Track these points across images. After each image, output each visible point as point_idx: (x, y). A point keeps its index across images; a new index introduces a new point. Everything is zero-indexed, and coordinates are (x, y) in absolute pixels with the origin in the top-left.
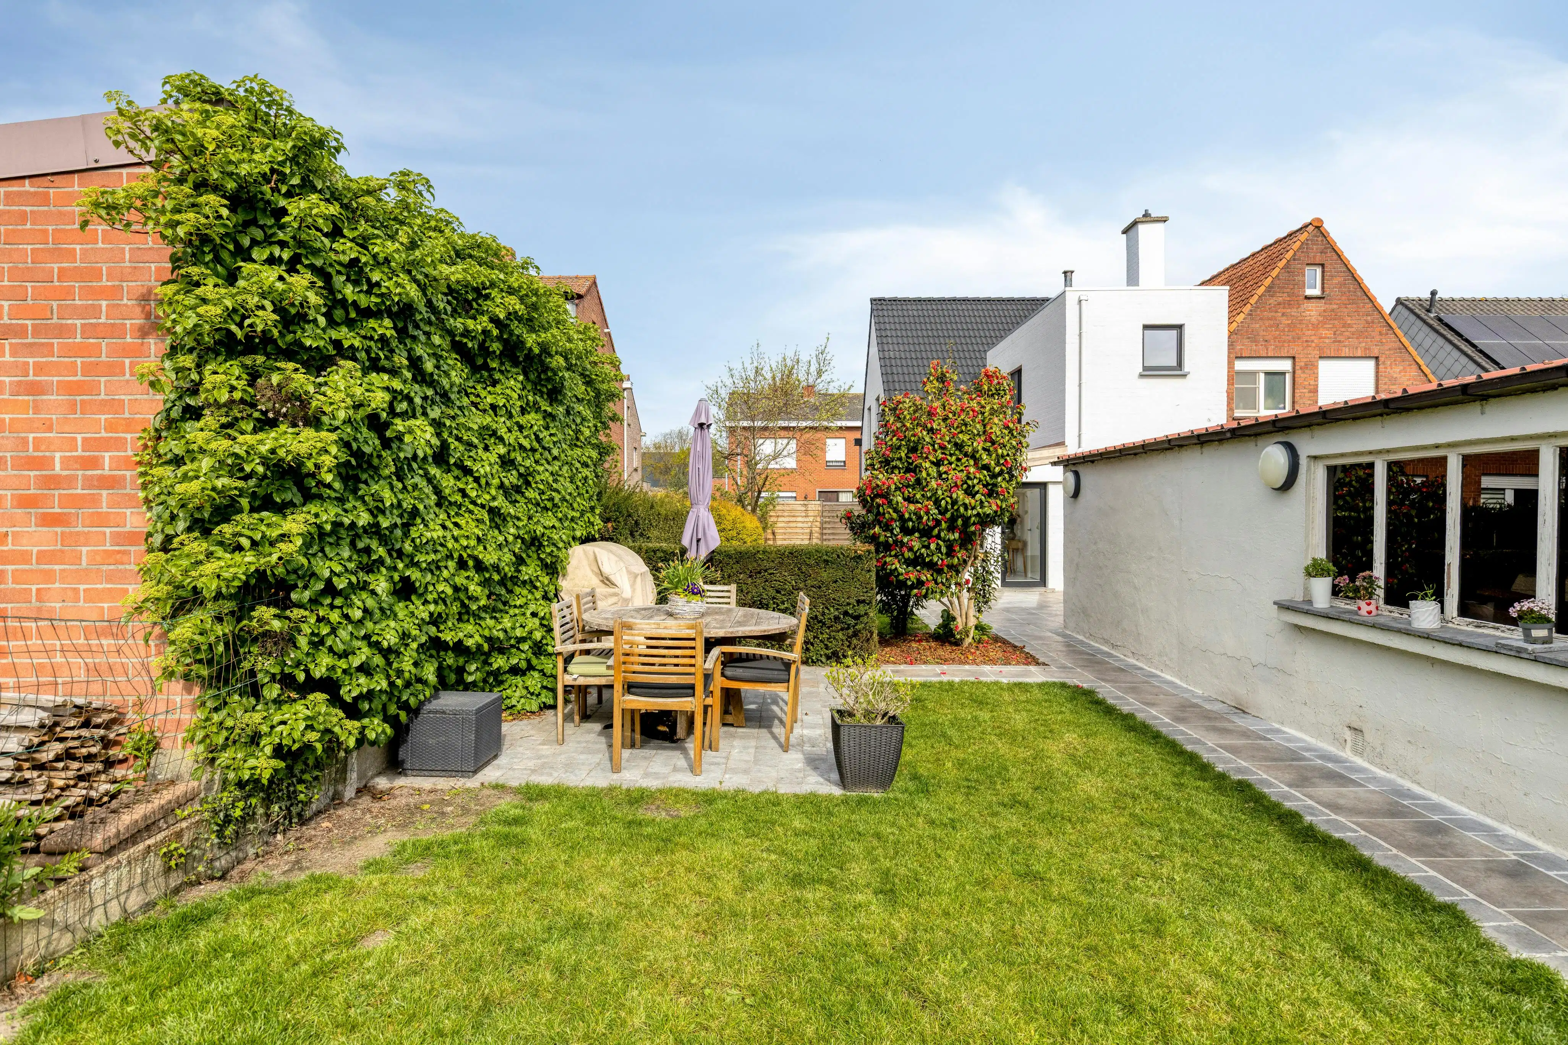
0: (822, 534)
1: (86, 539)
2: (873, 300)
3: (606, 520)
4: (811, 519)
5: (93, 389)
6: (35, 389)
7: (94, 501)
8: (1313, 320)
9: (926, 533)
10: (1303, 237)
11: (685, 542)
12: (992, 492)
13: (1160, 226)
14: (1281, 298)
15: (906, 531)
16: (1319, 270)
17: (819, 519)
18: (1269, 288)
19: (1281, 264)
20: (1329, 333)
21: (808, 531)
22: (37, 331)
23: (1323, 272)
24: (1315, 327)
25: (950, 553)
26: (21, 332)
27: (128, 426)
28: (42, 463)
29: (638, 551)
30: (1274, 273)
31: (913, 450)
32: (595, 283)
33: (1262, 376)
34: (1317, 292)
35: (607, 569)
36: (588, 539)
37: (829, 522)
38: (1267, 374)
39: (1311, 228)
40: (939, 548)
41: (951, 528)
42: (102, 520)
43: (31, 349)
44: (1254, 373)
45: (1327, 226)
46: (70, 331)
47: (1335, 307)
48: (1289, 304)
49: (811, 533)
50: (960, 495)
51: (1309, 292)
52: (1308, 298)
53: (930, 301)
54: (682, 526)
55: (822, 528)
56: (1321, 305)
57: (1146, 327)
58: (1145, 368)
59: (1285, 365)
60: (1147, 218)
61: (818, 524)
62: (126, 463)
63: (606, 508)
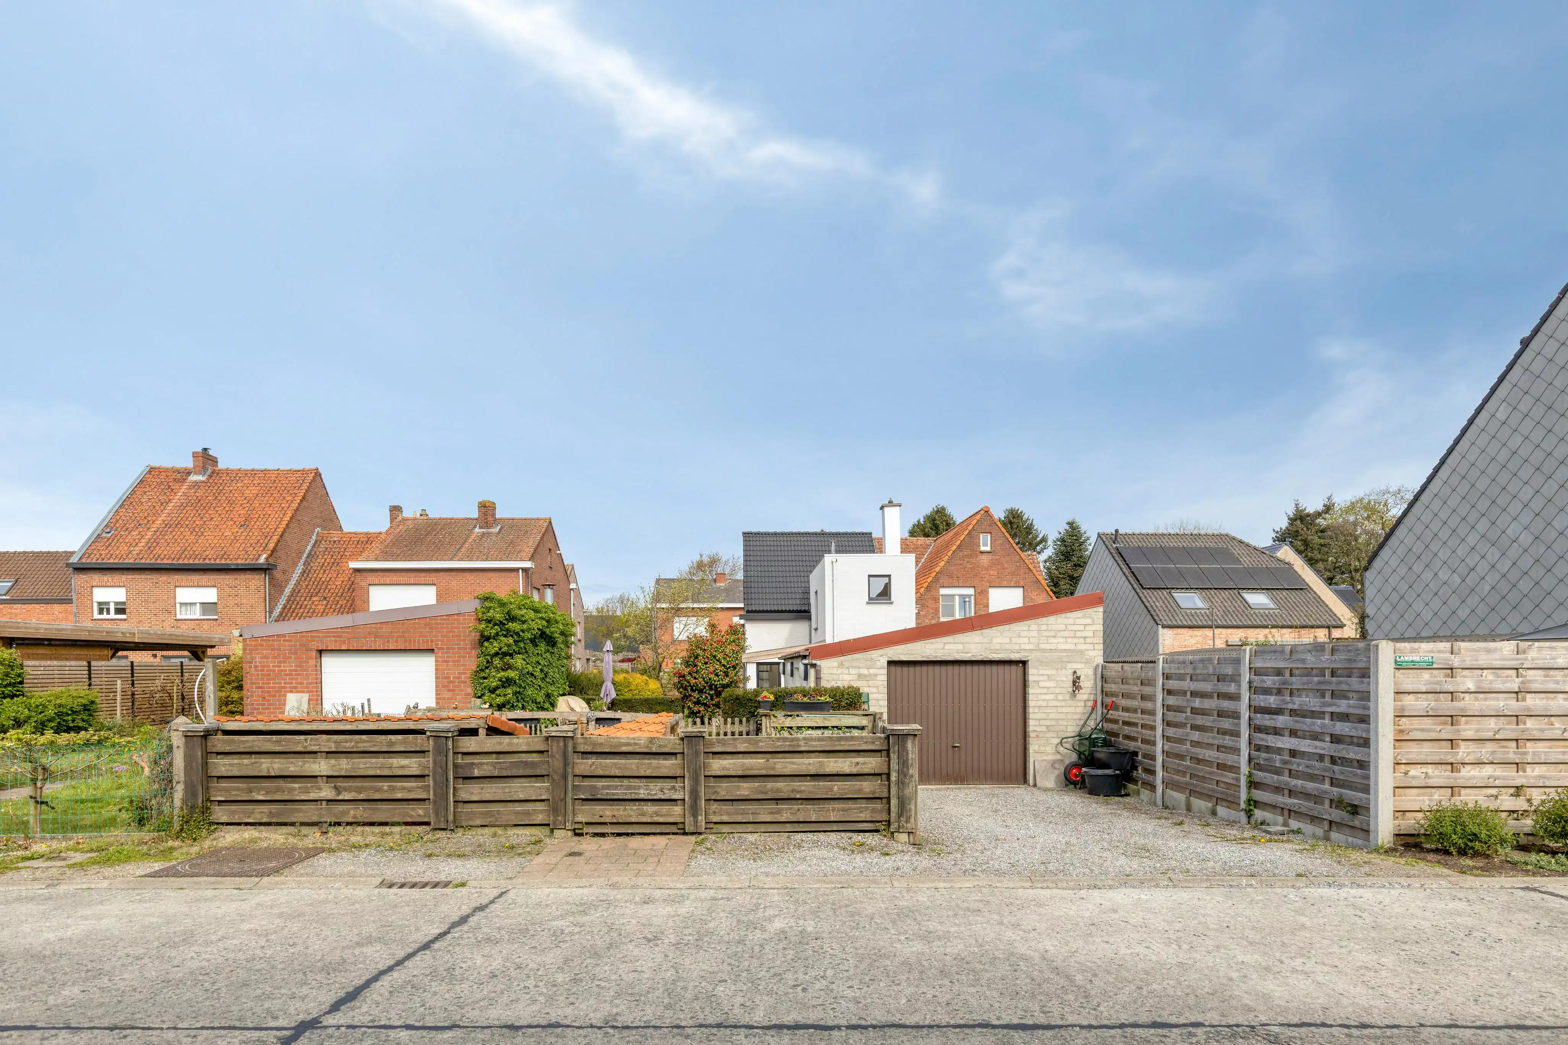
1: (458, 694)
2: (744, 533)
3: (570, 687)
5: (459, 661)
6: (446, 661)
7: (460, 686)
8: (985, 565)
9: (701, 691)
10: (978, 517)
11: (602, 695)
12: (726, 674)
13: (898, 508)
14: (966, 552)
15: (692, 690)
16: (989, 536)
18: (959, 546)
19: (966, 533)
20: (995, 573)
22: (447, 649)
23: (991, 537)
24: (987, 569)
25: (712, 699)
26: (443, 649)
27: (468, 669)
28: (448, 678)
29: (584, 699)
30: (962, 538)
31: (696, 658)
32: (550, 522)
33: (957, 598)
34: (988, 548)
35: (572, 706)
36: (564, 695)
38: (960, 596)
39: (982, 512)
40: (707, 698)
41: (711, 689)
42: (462, 690)
43: (446, 653)
44: (954, 595)
45: (992, 511)
46: (454, 649)
47: (998, 557)
48: (971, 556)
50: (712, 676)
51: (983, 548)
52: (982, 552)
53: (783, 534)
54: (600, 690)
56: (990, 557)
57: (870, 576)
58: (870, 599)
59: (971, 591)
60: (891, 503)
62: (468, 678)
63: (570, 682)
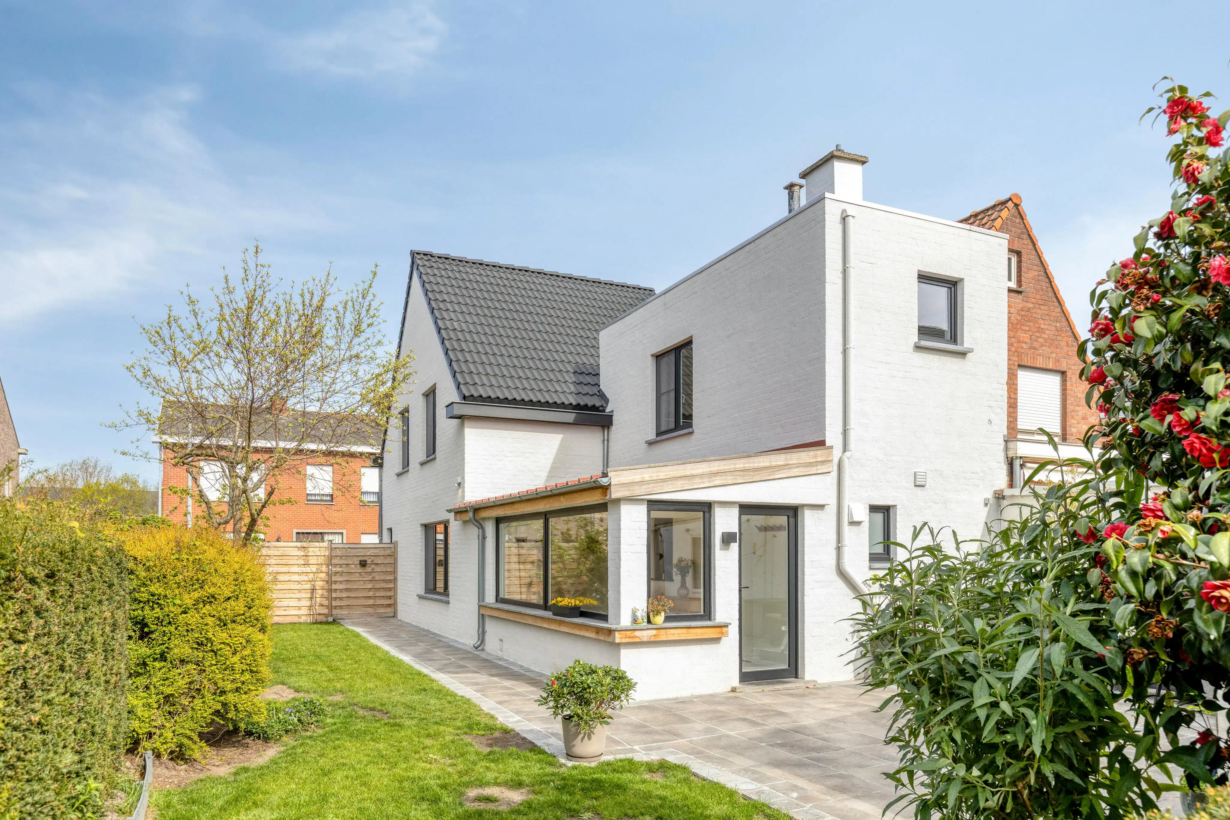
0: (330, 591)
4: (314, 569)
8: (1013, 318)
13: (857, 166)
16: (1014, 259)
17: (324, 568)
20: (1026, 337)
21: (309, 586)
23: (1019, 262)
24: (1014, 327)
37: (341, 574)
39: (1010, 204)
47: (1031, 306)
49: (313, 590)
55: (330, 582)
56: (1019, 301)
57: (922, 277)
61: (323, 575)
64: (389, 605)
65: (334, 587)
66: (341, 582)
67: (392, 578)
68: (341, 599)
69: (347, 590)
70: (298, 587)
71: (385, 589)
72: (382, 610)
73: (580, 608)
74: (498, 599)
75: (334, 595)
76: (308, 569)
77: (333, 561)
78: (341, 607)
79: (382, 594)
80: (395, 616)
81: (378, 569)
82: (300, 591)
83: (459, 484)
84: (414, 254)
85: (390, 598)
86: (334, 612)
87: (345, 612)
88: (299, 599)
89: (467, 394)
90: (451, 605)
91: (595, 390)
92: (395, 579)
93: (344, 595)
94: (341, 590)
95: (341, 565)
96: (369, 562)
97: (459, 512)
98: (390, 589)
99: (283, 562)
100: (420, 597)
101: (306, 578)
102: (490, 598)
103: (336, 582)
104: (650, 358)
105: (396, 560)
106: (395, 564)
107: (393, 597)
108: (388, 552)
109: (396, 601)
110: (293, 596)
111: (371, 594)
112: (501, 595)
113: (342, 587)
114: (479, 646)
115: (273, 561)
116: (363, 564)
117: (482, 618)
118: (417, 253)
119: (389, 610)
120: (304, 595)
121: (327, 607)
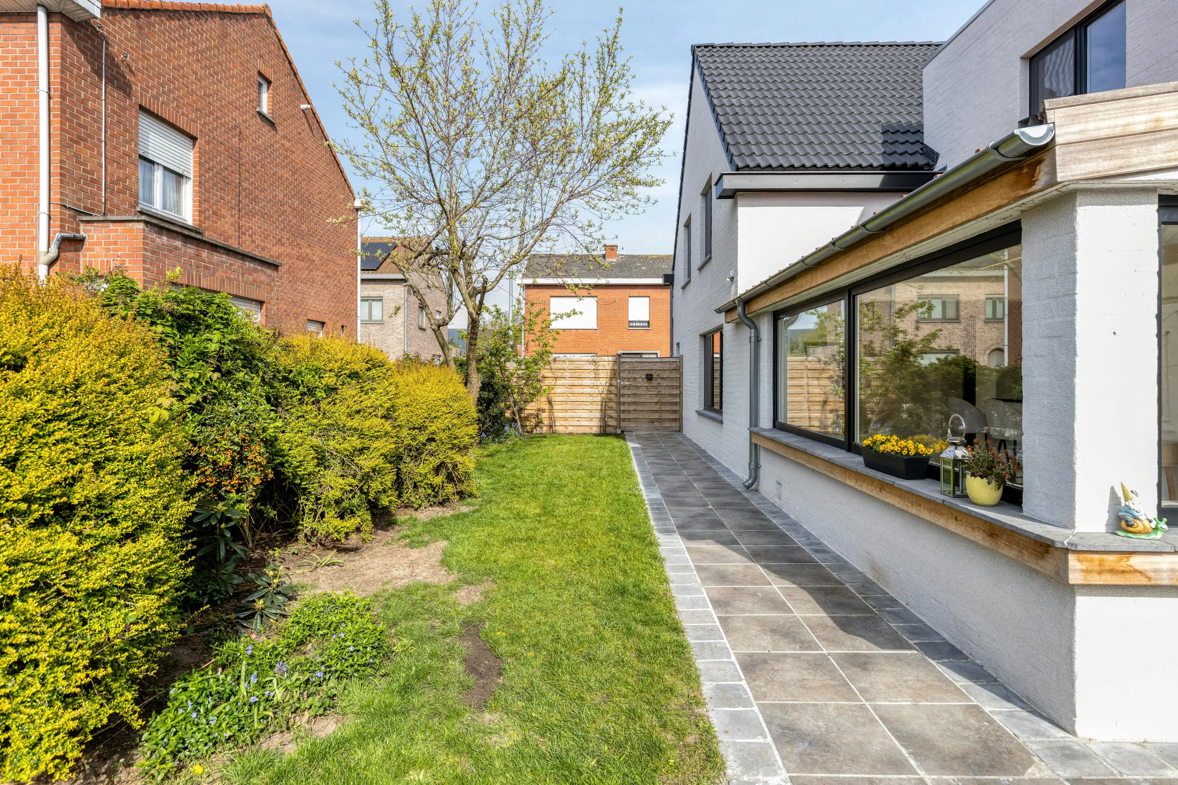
0: (619, 403)
4: (603, 382)
17: (613, 382)
21: (599, 399)
49: (603, 402)
55: (618, 395)
61: (612, 389)
64: (675, 420)
65: (623, 400)
66: (629, 395)
67: (677, 392)
68: (629, 412)
69: (634, 403)
70: (589, 399)
71: (671, 404)
72: (668, 424)
73: (927, 458)
74: (777, 425)
75: (622, 408)
76: (598, 383)
77: (622, 375)
78: (629, 420)
79: (668, 408)
80: (680, 430)
81: (665, 383)
82: (592, 403)
83: (732, 279)
84: (694, 49)
85: (675, 412)
86: (623, 424)
87: (632, 425)
88: (591, 411)
89: (740, 165)
90: (724, 425)
91: (917, 147)
92: (681, 393)
93: (632, 408)
94: (629, 404)
95: (629, 379)
96: (655, 376)
97: (729, 310)
98: (676, 404)
99: (576, 375)
100: (699, 413)
101: (596, 391)
102: (766, 421)
103: (624, 395)
104: (1018, 63)
105: (681, 374)
106: (680, 379)
107: (680, 412)
108: (674, 366)
109: (681, 415)
110: (585, 407)
111: (657, 408)
112: (781, 419)
113: (629, 400)
114: (752, 484)
115: (567, 374)
116: (649, 378)
117: (755, 449)
118: (698, 47)
119: (674, 424)
120: (595, 407)
121: (616, 419)
